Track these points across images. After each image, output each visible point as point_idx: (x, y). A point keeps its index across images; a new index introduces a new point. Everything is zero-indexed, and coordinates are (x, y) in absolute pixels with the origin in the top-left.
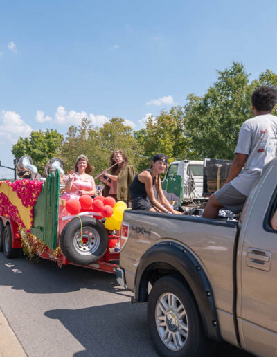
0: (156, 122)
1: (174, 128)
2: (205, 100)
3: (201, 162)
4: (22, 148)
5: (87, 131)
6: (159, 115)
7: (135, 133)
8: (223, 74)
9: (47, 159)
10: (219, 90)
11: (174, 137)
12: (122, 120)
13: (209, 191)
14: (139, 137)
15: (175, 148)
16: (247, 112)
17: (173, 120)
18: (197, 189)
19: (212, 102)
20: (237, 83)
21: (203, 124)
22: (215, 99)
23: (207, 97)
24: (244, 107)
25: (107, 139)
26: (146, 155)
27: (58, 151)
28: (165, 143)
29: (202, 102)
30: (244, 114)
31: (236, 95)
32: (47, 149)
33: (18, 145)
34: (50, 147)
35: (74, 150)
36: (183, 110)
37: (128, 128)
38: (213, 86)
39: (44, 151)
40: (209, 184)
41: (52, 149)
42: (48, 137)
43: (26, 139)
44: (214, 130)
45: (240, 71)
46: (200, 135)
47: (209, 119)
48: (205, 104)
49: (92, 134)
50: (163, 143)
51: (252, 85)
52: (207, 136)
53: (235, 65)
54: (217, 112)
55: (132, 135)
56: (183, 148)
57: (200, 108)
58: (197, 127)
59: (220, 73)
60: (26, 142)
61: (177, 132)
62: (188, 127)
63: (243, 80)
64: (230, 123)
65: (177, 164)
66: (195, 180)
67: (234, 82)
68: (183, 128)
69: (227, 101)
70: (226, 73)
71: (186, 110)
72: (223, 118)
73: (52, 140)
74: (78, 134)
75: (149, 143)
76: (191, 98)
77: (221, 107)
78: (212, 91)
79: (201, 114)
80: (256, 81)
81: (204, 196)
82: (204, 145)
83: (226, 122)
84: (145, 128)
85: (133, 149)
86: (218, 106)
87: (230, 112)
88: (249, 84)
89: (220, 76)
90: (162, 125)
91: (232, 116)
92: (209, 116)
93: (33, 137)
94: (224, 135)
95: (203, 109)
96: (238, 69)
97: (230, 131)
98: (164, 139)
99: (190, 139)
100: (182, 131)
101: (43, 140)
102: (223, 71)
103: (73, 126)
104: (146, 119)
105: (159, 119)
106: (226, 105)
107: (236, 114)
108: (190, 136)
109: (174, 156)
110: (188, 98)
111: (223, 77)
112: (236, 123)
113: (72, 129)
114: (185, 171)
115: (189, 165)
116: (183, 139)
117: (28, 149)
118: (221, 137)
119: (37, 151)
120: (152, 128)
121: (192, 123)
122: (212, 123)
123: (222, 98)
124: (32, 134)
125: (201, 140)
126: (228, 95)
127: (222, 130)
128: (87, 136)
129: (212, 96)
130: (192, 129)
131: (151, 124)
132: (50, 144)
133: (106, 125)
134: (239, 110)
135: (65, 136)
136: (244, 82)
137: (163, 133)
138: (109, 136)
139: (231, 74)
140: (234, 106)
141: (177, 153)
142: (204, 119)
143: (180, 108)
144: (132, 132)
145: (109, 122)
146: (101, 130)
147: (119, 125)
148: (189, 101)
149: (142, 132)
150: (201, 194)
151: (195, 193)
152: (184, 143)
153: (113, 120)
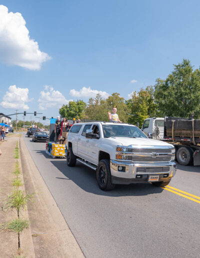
0: (138, 95)
1: (148, 99)
2: (167, 82)
3: (163, 119)
4: (64, 110)
5: (99, 101)
6: (140, 91)
7: (126, 102)
8: (177, 66)
9: (78, 116)
10: (175, 76)
11: (148, 103)
12: (118, 94)
13: (168, 135)
14: (128, 104)
15: (149, 109)
16: (192, 88)
17: (148, 93)
18: (160, 134)
19: (171, 83)
20: (186, 72)
21: (165, 95)
22: (173, 81)
23: (168, 80)
24: (190, 85)
25: (110, 105)
26: (132, 114)
27: (83, 112)
28: (143, 107)
29: (165, 83)
30: (190, 89)
31: (185, 79)
32: (78, 111)
33: (62, 109)
34: (79, 110)
35: (92, 111)
36: (154, 88)
37: (122, 99)
38: (171, 74)
39: (76, 112)
40: (167, 132)
41: (80, 111)
42: (78, 104)
43: (67, 105)
44: (171, 99)
45: (187, 64)
46: (163, 102)
47: (169, 93)
48: (167, 84)
49: (102, 102)
50: (142, 107)
51: (195, 72)
52: (168, 102)
53: (185, 61)
54: (174, 89)
55: (124, 102)
56: (154, 109)
57: (164, 86)
58: (161, 97)
59: (175, 66)
60: (66, 107)
61: (150, 101)
62: (156, 97)
63: (190, 70)
64: (181, 95)
65: (149, 120)
66: (159, 129)
67: (184, 71)
68: (154, 98)
69: (180, 82)
70: (179, 65)
71: (155, 88)
72: (177, 92)
73: (80, 106)
74: (94, 102)
75: (134, 107)
76: (158, 81)
77: (176, 86)
78: (170, 76)
79: (164, 90)
80: (197, 70)
81: (164, 138)
82: (166, 108)
83: (179, 94)
84: (131, 98)
85: (125, 110)
86: (174, 85)
87: (182, 88)
88: (193, 72)
89: (175, 67)
90: (141, 97)
91: (183, 91)
92: (169, 91)
93: (70, 104)
94: (178, 102)
95: (165, 87)
96: (186, 63)
97: (182, 100)
98: (142, 105)
99: (158, 105)
100: (153, 100)
101: (76, 106)
102: (177, 65)
103: (91, 99)
104: (132, 93)
105: (140, 93)
106: (179, 84)
107: (185, 89)
108: (158, 102)
109: (148, 114)
110: (156, 81)
111: (177, 68)
112: (185, 95)
113: (91, 100)
114: (154, 124)
115: (156, 121)
116: (153, 104)
117: (68, 111)
118: (176, 103)
119: (72, 112)
120: (136, 98)
121: (159, 95)
122: (171, 96)
123: (176, 81)
124: (70, 102)
125: (164, 105)
126: (180, 79)
127: (177, 99)
128: (99, 104)
129: (170, 80)
130: (158, 99)
131: (135, 96)
132: (79, 108)
133: (109, 97)
134: (187, 87)
135: (88, 104)
136: (190, 71)
137: (142, 101)
138: (112, 103)
139: (182, 66)
140: (184, 85)
141: (150, 112)
142: (166, 93)
143: (152, 87)
144: (124, 101)
145: (111, 96)
146: (107, 100)
147: (117, 98)
148: (157, 83)
149: (130, 100)
150: (163, 137)
151: (160, 136)
152: (154, 107)
153: (113, 95)
